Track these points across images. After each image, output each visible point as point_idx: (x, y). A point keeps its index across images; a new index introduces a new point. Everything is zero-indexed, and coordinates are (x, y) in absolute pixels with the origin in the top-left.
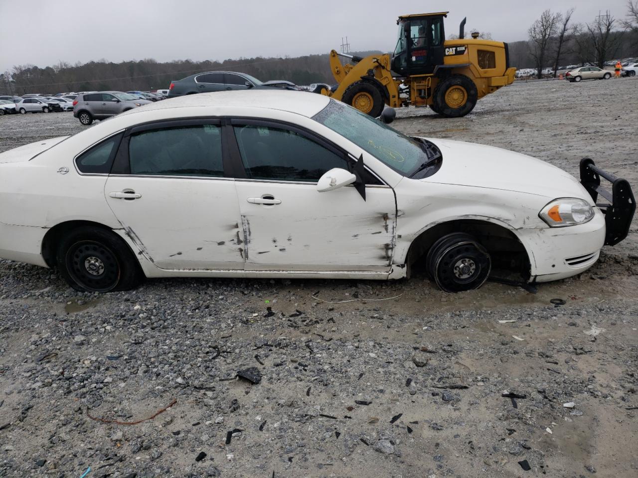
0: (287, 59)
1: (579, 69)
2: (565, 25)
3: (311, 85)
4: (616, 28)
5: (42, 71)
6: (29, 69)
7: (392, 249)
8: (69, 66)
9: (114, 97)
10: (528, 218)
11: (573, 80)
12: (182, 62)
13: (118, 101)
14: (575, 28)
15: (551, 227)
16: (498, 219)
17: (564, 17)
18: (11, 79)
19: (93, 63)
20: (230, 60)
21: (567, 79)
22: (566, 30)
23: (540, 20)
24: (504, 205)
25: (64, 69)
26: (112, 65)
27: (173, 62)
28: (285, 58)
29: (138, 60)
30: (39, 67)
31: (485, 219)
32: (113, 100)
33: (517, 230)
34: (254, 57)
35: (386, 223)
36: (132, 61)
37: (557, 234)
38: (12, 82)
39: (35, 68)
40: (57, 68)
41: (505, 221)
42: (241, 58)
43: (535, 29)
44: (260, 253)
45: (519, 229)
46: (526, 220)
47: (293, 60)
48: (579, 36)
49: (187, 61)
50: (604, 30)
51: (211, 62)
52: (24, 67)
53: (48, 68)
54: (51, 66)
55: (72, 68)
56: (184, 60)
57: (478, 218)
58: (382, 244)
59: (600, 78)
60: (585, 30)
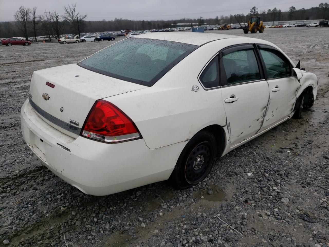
1: (64, 37)
2: (34, 15)
4: (61, 20)
11: (62, 43)
14: (40, 17)
17: (32, 11)
21: (59, 42)
22: (35, 18)
23: (19, 11)
35: (296, 93)
43: (17, 15)
48: (43, 21)
50: (55, 20)
58: (293, 103)
59: (74, 43)
60: (46, 19)
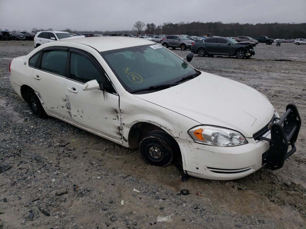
0: (292, 24)
3: (296, 39)
5: (174, 25)
6: (169, 24)
7: (121, 130)
8: (184, 24)
9: (178, 38)
10: (181, 132)
12: (235, 23)
13: (180, 40)
15: (195, 142)
16: (165, 128)
18: (161, 28)
19: (194, 22)
20: (260, 23)
24: (169, 120)
25: (182, 25)
26: (202, 24)
27: (230, 24)
28: (292, 23)
29: (214, 22)
30: (173, 24)
31: (159, 126)
32: (178, 39)
33: (175, 137)
34: (273, 23)
35: (117, 115)
36: (211, 22)
37: (199, 148)
38: (162, 29)
39: (172, 24)
40: (179, 24)
41: (168, 130)
42: (266, 23)
44: (75, 116)
45: (176, 137)
46: (181, 133)
47: (296, 25)
49: (237, 24)
51: (249, 24)
52: (167, 23)
53: (176, 24)
54: (177, 23)
55: (185, 24)
56: (236, 23)
57: (156, 124)
58: (117, 126)
